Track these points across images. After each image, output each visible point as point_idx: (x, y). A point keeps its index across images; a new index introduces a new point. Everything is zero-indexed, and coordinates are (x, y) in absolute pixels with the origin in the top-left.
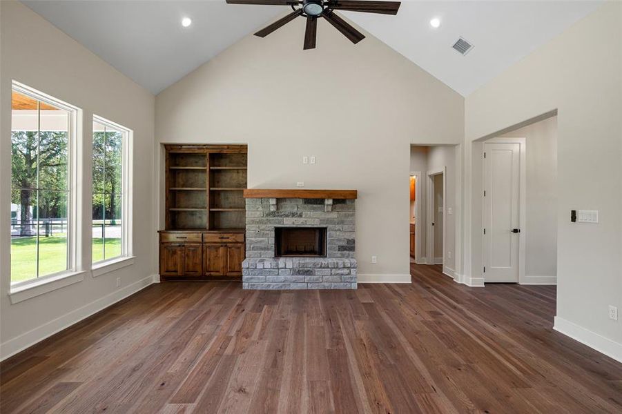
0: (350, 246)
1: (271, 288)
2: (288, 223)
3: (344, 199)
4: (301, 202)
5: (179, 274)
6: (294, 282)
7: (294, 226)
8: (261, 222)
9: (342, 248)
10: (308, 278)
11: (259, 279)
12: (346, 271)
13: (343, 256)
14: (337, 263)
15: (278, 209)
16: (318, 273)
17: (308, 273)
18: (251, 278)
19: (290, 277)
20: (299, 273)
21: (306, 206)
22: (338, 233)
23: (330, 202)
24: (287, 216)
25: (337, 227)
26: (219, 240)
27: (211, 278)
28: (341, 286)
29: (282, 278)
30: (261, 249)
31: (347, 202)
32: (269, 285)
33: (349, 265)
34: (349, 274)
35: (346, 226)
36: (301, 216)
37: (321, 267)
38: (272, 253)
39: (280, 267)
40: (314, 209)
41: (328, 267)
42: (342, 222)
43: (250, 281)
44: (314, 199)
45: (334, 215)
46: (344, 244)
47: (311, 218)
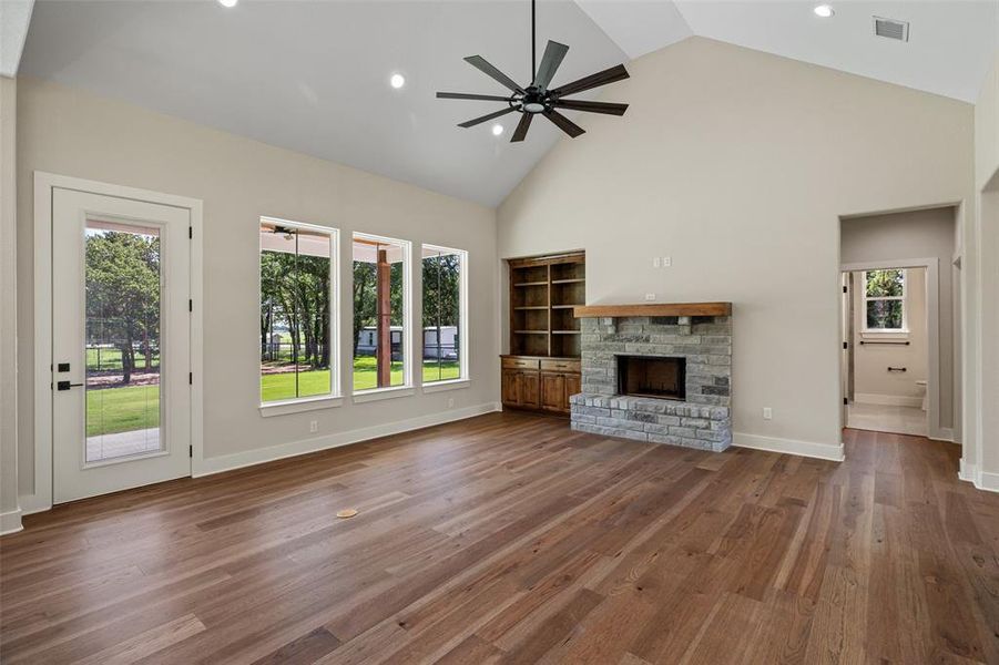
0: (720, 388)
1: (601, 433)
2: (631, 349)
3: (710, 318)
4: (647, 323)
5: (518, 404)
6: (630, 428)
7: (640, 354)
8: (597, 348)
9: (707, 390)
10: (648, 425)
11: (588, 419)
12: (702, 423)
13: (709, 402)
14: (689, 410)
15: (617, 331)
16: (663, 420)
17: (647, 418)
18: (580, 417)
19: (624, 421)
20: (636, 417)
21: (654, 327)
22: (701, 366)
23: (684, 321)
24: (630, 341)
25: (700, 358)
26: (556, 369)
27: (547, 413)
28: (696, 444)
29: (615, 421)
30: (598, 382)
31: (716, 321)
32: (600, 429)
33: (707, 415)
34: (708, 428)
35: (715, 357)
36: (647, 340)
37: (665, 413)
38: (611, 389)
39: (612, 406)
40: (666, 331)
41: (676, 415)
42: (707, 351)
43: (580, 421)
44: (665, 318)
45: (695, 340)
46: (711, 383)
47: (661, 344)
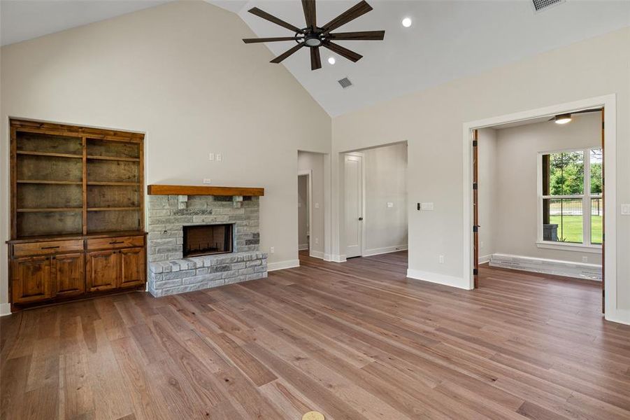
0: (255, 240)
1: (188, 290)
2: (197, 220)
3: (251, 196)
4: (211, 198)
6: (212, 280)
7: (204, 224)
8: (168, 221)
9: (249, 242)
10: (225, 273)
11: (173, 283)
12: (258, 262)
13: (250, 249)
14: (251, 256)
15: (187, 206)
16: (234, 267)
17: (225, 268)
18: (165, 284)
19: (207, 276)
20: (217, 270)
21: (216, 203)
22: (245, 228)
23: (241, 199)
24: (197, 214)
25: (245, 222)
26: (111, 246)
28: (254, 277)
29: (200, 277)
30: (169, 250)
31: (253, 199)
32: (186, 288)
33: (261, 256)
34: (261, 264)
35: (253, 221)
36: (211, 213)
37: (237, 262)
38: (181, 254)
39: (198, 266)
40: (223, 206)
41: (243, 261)
42: (248, 218)
44: (223, 195)
45: (242, 211)
46: (250, 238)
47: (220, 215)
